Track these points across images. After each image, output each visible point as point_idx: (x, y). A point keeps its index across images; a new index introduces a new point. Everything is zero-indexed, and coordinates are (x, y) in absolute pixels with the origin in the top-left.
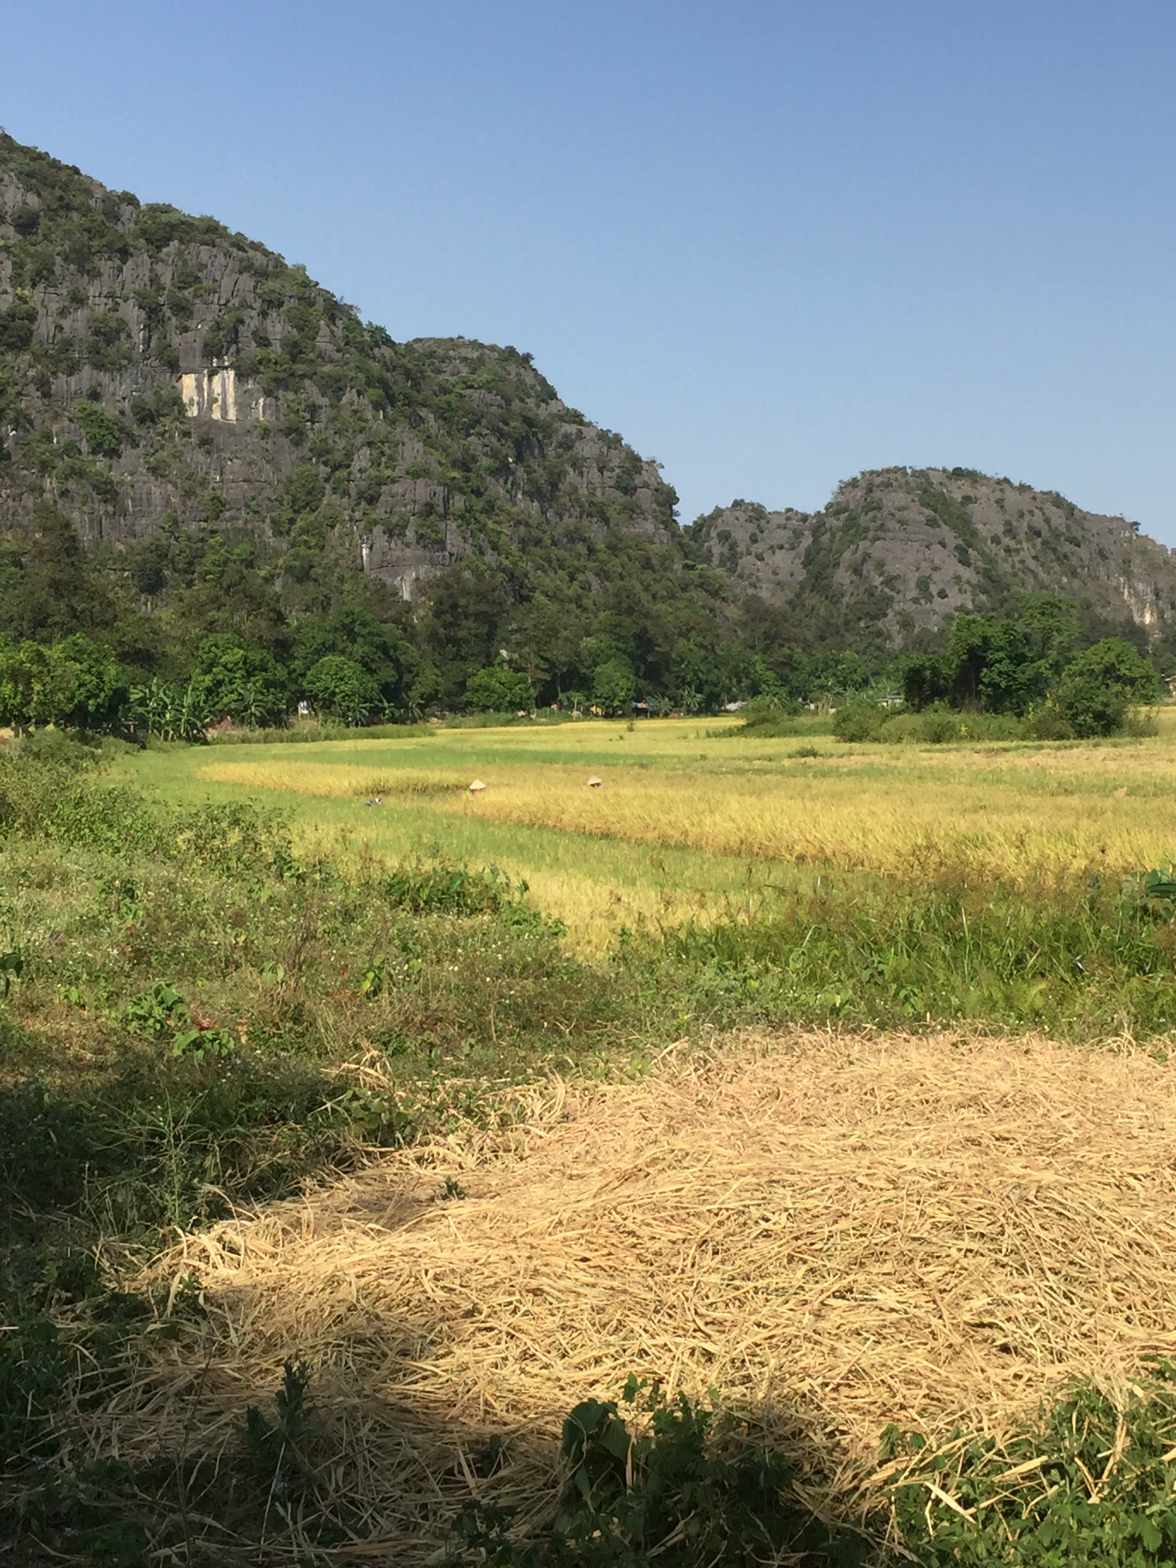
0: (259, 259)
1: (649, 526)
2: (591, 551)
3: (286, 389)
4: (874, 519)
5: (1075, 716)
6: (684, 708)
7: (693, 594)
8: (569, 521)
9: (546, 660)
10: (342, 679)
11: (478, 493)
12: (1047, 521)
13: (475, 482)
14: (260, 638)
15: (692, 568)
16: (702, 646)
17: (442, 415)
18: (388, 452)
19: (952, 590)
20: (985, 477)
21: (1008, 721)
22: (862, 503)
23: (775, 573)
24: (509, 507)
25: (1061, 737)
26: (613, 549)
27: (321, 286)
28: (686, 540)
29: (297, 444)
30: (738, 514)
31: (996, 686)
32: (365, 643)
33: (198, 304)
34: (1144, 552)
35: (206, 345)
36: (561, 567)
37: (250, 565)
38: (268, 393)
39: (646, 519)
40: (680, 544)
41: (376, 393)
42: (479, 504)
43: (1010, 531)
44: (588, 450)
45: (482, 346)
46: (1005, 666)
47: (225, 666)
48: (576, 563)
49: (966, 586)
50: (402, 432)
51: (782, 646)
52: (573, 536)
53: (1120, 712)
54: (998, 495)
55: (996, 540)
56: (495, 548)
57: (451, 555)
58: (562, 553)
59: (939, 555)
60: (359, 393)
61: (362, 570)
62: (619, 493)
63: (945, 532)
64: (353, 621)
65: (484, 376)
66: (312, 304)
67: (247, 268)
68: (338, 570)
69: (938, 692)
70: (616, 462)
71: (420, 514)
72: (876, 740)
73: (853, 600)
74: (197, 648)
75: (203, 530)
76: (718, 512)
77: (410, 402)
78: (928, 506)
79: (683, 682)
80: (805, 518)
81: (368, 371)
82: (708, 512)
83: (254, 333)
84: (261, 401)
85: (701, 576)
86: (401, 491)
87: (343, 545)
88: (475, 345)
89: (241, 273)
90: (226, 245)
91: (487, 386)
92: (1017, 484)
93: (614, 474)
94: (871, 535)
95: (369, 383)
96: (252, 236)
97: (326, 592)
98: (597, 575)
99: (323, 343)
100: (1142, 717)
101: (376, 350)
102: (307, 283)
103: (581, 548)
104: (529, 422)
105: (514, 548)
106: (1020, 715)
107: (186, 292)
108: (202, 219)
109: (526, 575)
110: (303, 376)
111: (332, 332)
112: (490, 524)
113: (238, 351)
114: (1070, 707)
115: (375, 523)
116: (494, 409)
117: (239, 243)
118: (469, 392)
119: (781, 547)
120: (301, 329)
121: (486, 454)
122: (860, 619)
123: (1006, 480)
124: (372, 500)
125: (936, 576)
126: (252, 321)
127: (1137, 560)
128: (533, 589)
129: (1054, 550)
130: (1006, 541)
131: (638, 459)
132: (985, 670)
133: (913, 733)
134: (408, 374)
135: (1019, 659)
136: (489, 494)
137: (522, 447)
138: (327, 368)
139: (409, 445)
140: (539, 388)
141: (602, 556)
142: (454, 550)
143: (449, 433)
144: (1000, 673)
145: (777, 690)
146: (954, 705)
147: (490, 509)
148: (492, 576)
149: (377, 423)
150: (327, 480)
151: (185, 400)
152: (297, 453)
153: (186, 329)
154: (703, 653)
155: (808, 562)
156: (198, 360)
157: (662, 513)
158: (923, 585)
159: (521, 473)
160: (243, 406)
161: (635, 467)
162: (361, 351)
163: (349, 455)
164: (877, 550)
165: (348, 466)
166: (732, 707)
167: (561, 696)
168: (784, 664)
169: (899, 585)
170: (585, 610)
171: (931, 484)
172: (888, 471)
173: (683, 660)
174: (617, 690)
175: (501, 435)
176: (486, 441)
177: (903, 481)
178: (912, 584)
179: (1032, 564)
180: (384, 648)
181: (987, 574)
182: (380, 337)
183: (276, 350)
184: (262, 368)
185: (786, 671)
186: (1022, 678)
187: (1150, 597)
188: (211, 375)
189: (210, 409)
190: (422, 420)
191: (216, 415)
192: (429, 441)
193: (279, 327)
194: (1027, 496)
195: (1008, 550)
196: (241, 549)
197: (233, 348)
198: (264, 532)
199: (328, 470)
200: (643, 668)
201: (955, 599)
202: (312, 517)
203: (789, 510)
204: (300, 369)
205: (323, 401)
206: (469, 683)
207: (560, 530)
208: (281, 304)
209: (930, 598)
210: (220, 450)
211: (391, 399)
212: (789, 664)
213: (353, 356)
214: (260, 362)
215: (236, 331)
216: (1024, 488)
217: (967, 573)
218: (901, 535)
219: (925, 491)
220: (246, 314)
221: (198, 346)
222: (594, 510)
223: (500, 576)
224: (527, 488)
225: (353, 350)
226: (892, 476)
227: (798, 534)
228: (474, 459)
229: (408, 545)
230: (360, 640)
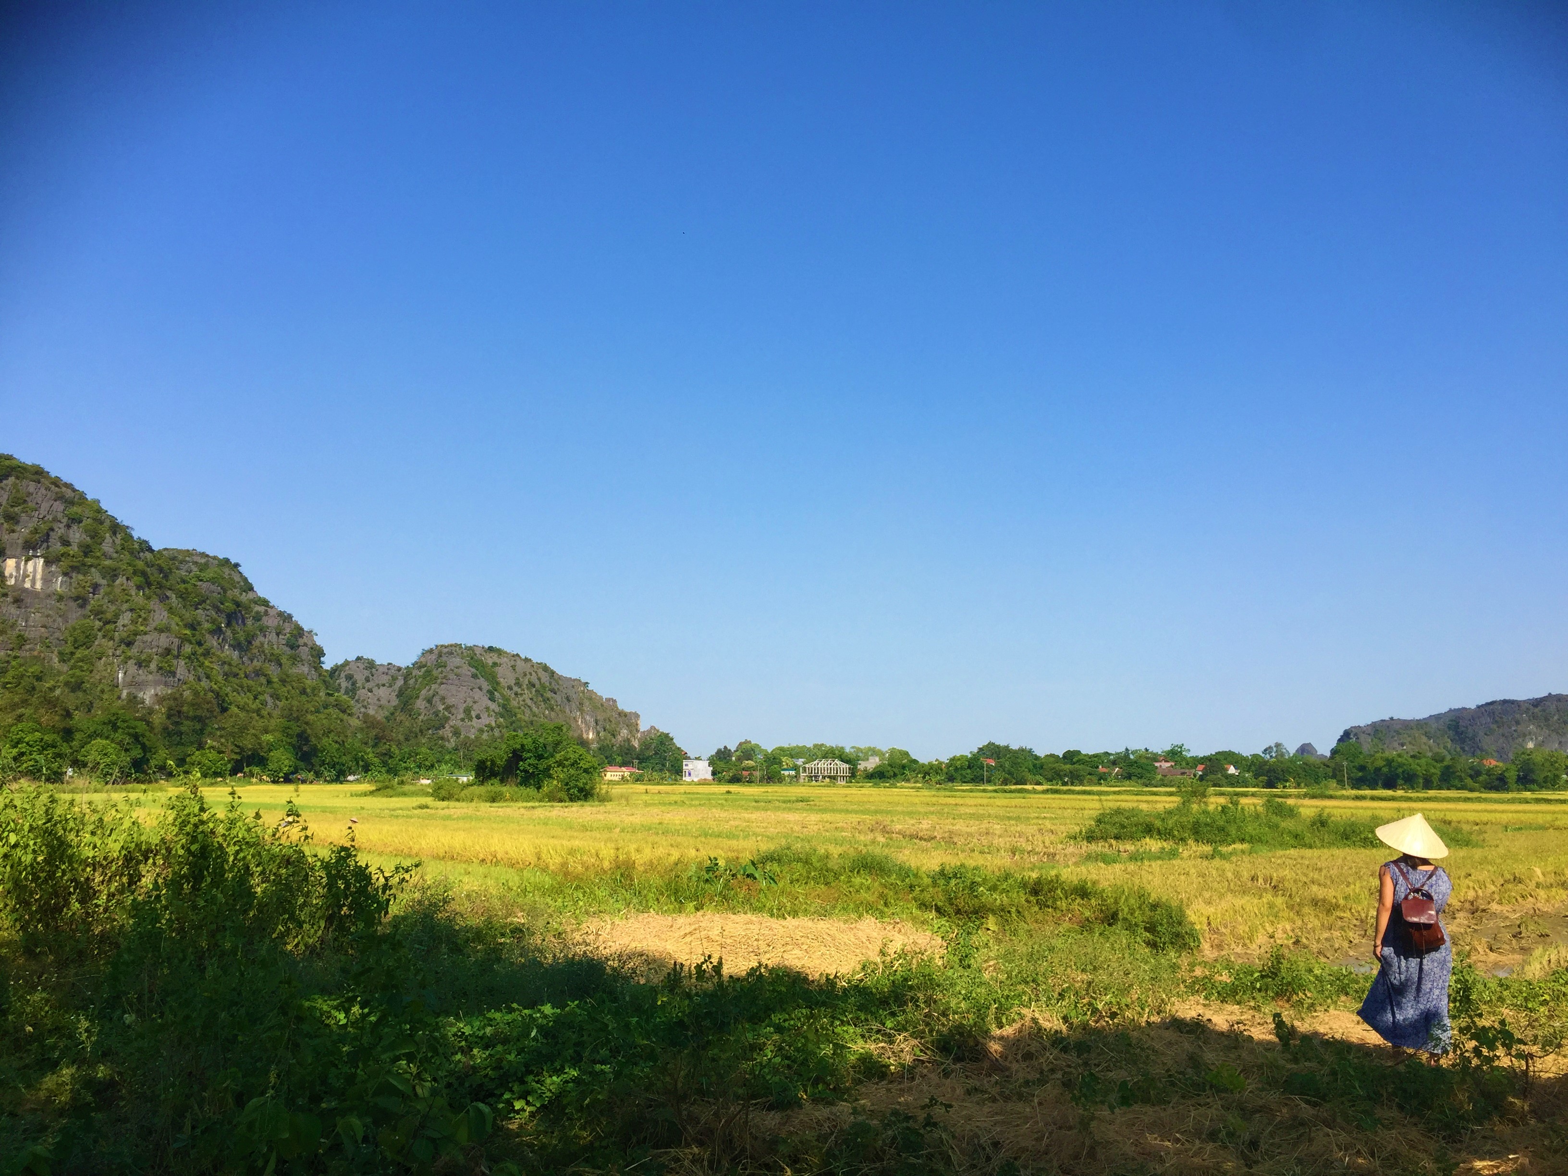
0: (69, 494)
1: (305, 669)
2: (269, 682)
3: (78, 573)
4: (442, 673)
5: (569, 790)
6: (322, 779)
7: (331, 710)
8: (257, 664)
9: (238, 747)
10: (105, 754)
11: (200, 644)
12: (539, 679)
13: (198, 637)
14: (53, 726)
15: (331, 695)
16: (336, 742)
17: (183, 596)
18: (143, 615)
19: (484, 716)
20: (506, 653)
21: (531, 791)
22: (435, 663)
23: (379, 700)
24: (219, 653)
25: (561, 801)
26: (283, 682)
27: (109, 513)
28: (328, 679)
29: (82, 606)
30: (359, 664)
31: (526, 771)
32: (123, 733)
33: (24, 517)
34: (590, 699)
35: (26, 542)
36: (249, 691)
37: (39, 679)
38: (65, 574)
39: (303, 665)
40: (324, 681)
41: (138, 579)
42: (200, 651)
43: (518, 684)
44: (270, 622)
45: (207, 556)
46: (532, 761)
47: (27, 743)
48: (259, 689)
49: (492, 713)
50: (154, 604)
51: (385, 743)
52: (258, 673)
53: (592, 788)
54: (513, 663)
55: (510, 688)
56: (208, 677)
57: (179, 680)
58: (251, 682)
59: (477, 695)
60: (128, 579)
61: (117, 687)
62: (288, 649)
63: (482, 682)
64: (117, 719)
65: (209, 574)
66: (102, 523)
67: (60, 498)
68: (101, 686)
69: (493, 774)
70: (288, 630)
71: (161, 655)
72: (458, 800)
73: (426, 718)
74: (9, 732)
75: (9, 655)
76: (347, 663)
77: (160, 586)
78: (473, 667)
79: (323, 763)
80: (399, 669)
81: (135, 566)
82: (340, 662)
83: (61, 538)
84: (60, 579)
85: (336, 700)
86: (149, 640)
87: (105, 670)
88: (204, 555)
89: (55, 500)
90: (46, 482)
91: (212, 581)
92: (524, 657)
93: (286, 637)
94: (439, 681)
95: (135, 573)
96: (65, 478)
97: (91, 699)
98: (271, 696)
99: (107, 547)
100: (604, 791)
101: (142, 554)
102: (99, 511)
103: (263, 680)
104: (238, 604)
105: (220, 678)
106: (539, 788)
107: (16, 509)
108: (33, 466)
109: (227, 695)
110: (91, 566)
111: (114, 541)
112: (207, 663)
113: (48, 547)
114: (567, 784)
115: (130, 658)
116: (215, 595)
117: (56, 482)
118: (199, 583)
119: (384, 685)
120: (92, 538)
121: (208, 621)
122: (429, 729)
123: (518, 655)
124: (129, 644)
125: (475, 706)
126: (60, 530)
127: (587, 703)
128: (230, 704)
129: (542, 696)
130: (515, 689)
131: (302, 629)
132: (521, 763)
133: (480, 797)
134: (161, 570)
135: (540, 757)
136: (207, 645)
137: (231, 618)
138: (107, 563)
139: (158, 612)
140: (242, 584)
141: (276, 686)
142: (182, 677)
143: (184, 607)
144: (529, 765)
145: (380, 769)
146: (502, 781)
147: (207, 654)
148: (205, 694)
149: (139, 598)
150: (99, 630)
151: (7, 574)
152: (80, 612)
153: (13, 531)
154: (337, 746)
155: (400, 694)
156: (19, 550)
157: (314, 662)
158: (467, 711)
159: (229, 633)
160: (46, 581)
161: (299, 634)
162: (132, 553)
163: (117, 616)
164: (442, 690)
165: (116, 622)
166: (351, 778)
167: (246, 769)
168: (386, 754)
169: (453, 710)
170: (262, 717)
171: (475, 654)
172: (451, 646)
173: (325, 750)
174: (283, 766)
175: (218, 610)
176: (208, 613)
177: (460, 652)
178: (461, 710)
179: (529, 702)
180: (136, 737)
181: (504, 707)
182: (145, 546)
183: (74, 549)
184: (63, 559)
185: (387, 758)
186: (541, 767)
187: (593, 724)
188: (27, 561)
189: (24, 581)
190: (167, 597)
191: (28, 585)
192: (171, 610)
193: (78, 535)
194: (529, 665)
195: (516, 694)
196: (35, 669)
197: (45, 545)
198: (51, 659)
199: (101, 624)
200: (300, 754)
201: (486, 720)
202: (87, 652)
203: (389, 664)
204: (89, 561)
205: (104, 582)
206: (188, 759)
207: (250, 669)
208: (80, 522)
209: (471, 719)
210: (26, 607)
211: (149, 584)
212: (389, 754)
213: (126, 557)
214: (62, 555)
215: (48, 535)
216: (527, 660)
217: (493, 706)
218: (456, 682)
219: (472, 658)
220: (56, 526)
221: (20, 541)
222: (273, 658)
223: (210, 694)
224: (232, 642)
225: (126, 553)
226: (454, 648)
227: (394, 679)
228: (199, 624)
229: (151, 673)
230: (120, 731)
